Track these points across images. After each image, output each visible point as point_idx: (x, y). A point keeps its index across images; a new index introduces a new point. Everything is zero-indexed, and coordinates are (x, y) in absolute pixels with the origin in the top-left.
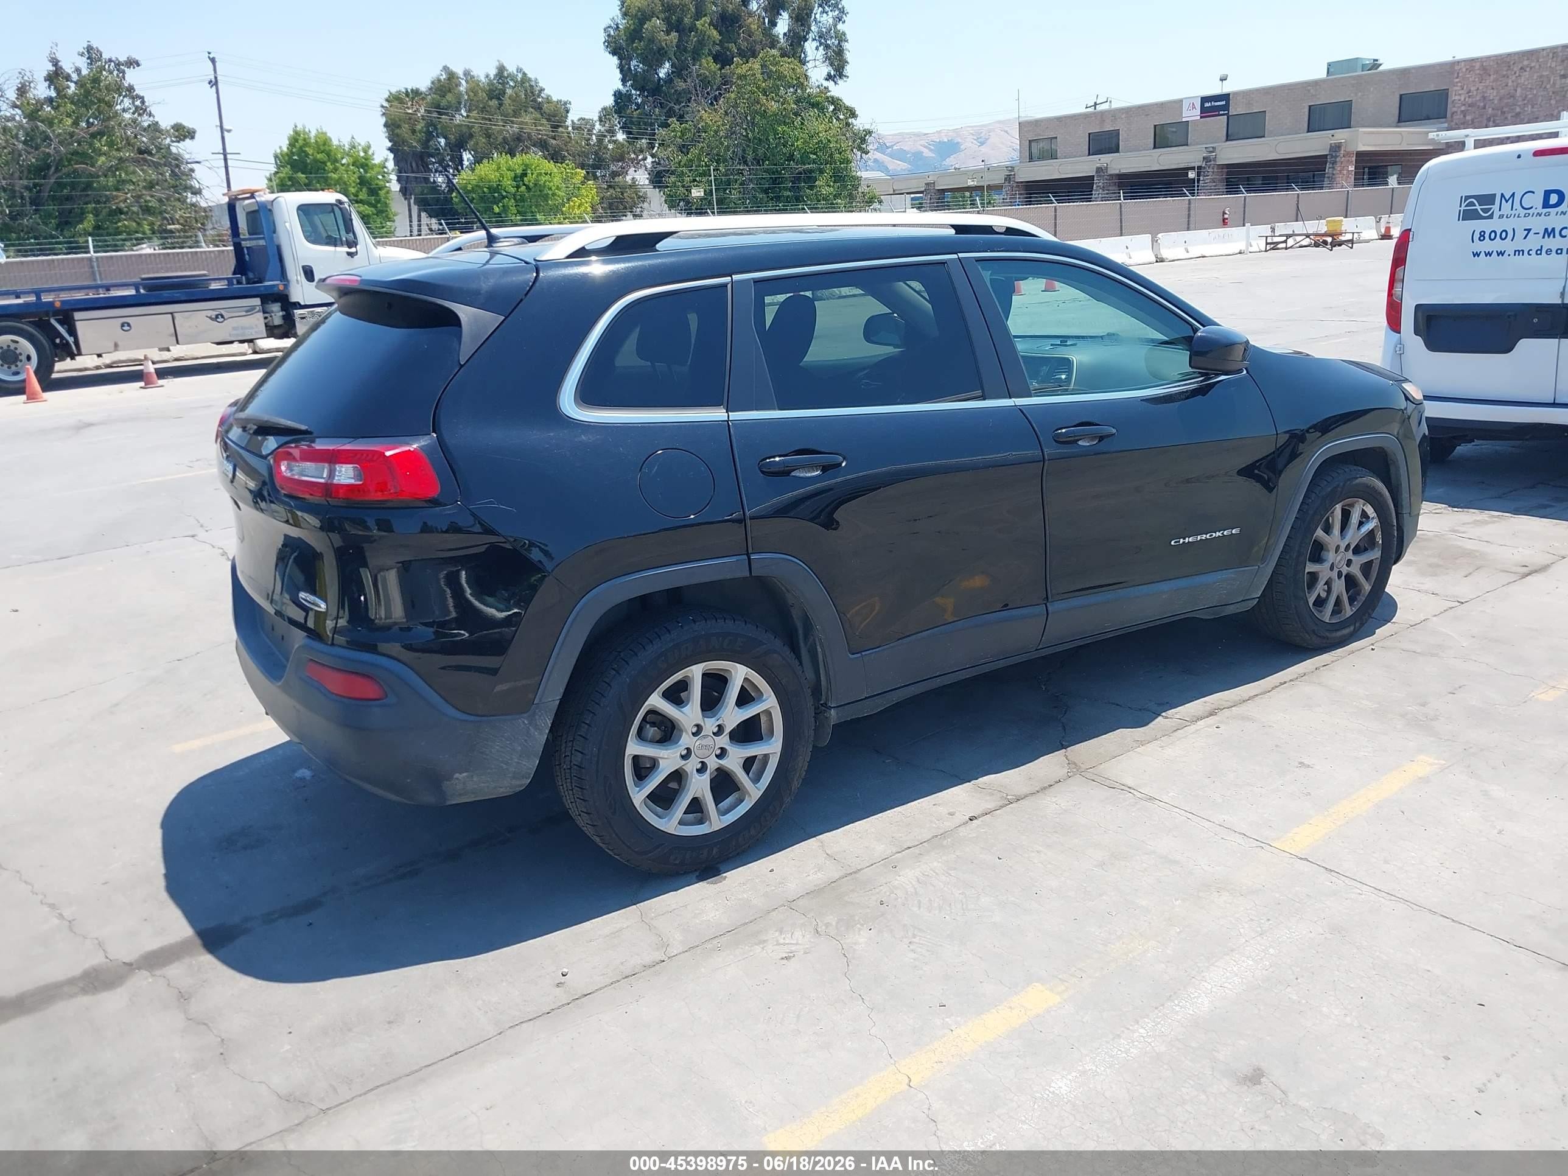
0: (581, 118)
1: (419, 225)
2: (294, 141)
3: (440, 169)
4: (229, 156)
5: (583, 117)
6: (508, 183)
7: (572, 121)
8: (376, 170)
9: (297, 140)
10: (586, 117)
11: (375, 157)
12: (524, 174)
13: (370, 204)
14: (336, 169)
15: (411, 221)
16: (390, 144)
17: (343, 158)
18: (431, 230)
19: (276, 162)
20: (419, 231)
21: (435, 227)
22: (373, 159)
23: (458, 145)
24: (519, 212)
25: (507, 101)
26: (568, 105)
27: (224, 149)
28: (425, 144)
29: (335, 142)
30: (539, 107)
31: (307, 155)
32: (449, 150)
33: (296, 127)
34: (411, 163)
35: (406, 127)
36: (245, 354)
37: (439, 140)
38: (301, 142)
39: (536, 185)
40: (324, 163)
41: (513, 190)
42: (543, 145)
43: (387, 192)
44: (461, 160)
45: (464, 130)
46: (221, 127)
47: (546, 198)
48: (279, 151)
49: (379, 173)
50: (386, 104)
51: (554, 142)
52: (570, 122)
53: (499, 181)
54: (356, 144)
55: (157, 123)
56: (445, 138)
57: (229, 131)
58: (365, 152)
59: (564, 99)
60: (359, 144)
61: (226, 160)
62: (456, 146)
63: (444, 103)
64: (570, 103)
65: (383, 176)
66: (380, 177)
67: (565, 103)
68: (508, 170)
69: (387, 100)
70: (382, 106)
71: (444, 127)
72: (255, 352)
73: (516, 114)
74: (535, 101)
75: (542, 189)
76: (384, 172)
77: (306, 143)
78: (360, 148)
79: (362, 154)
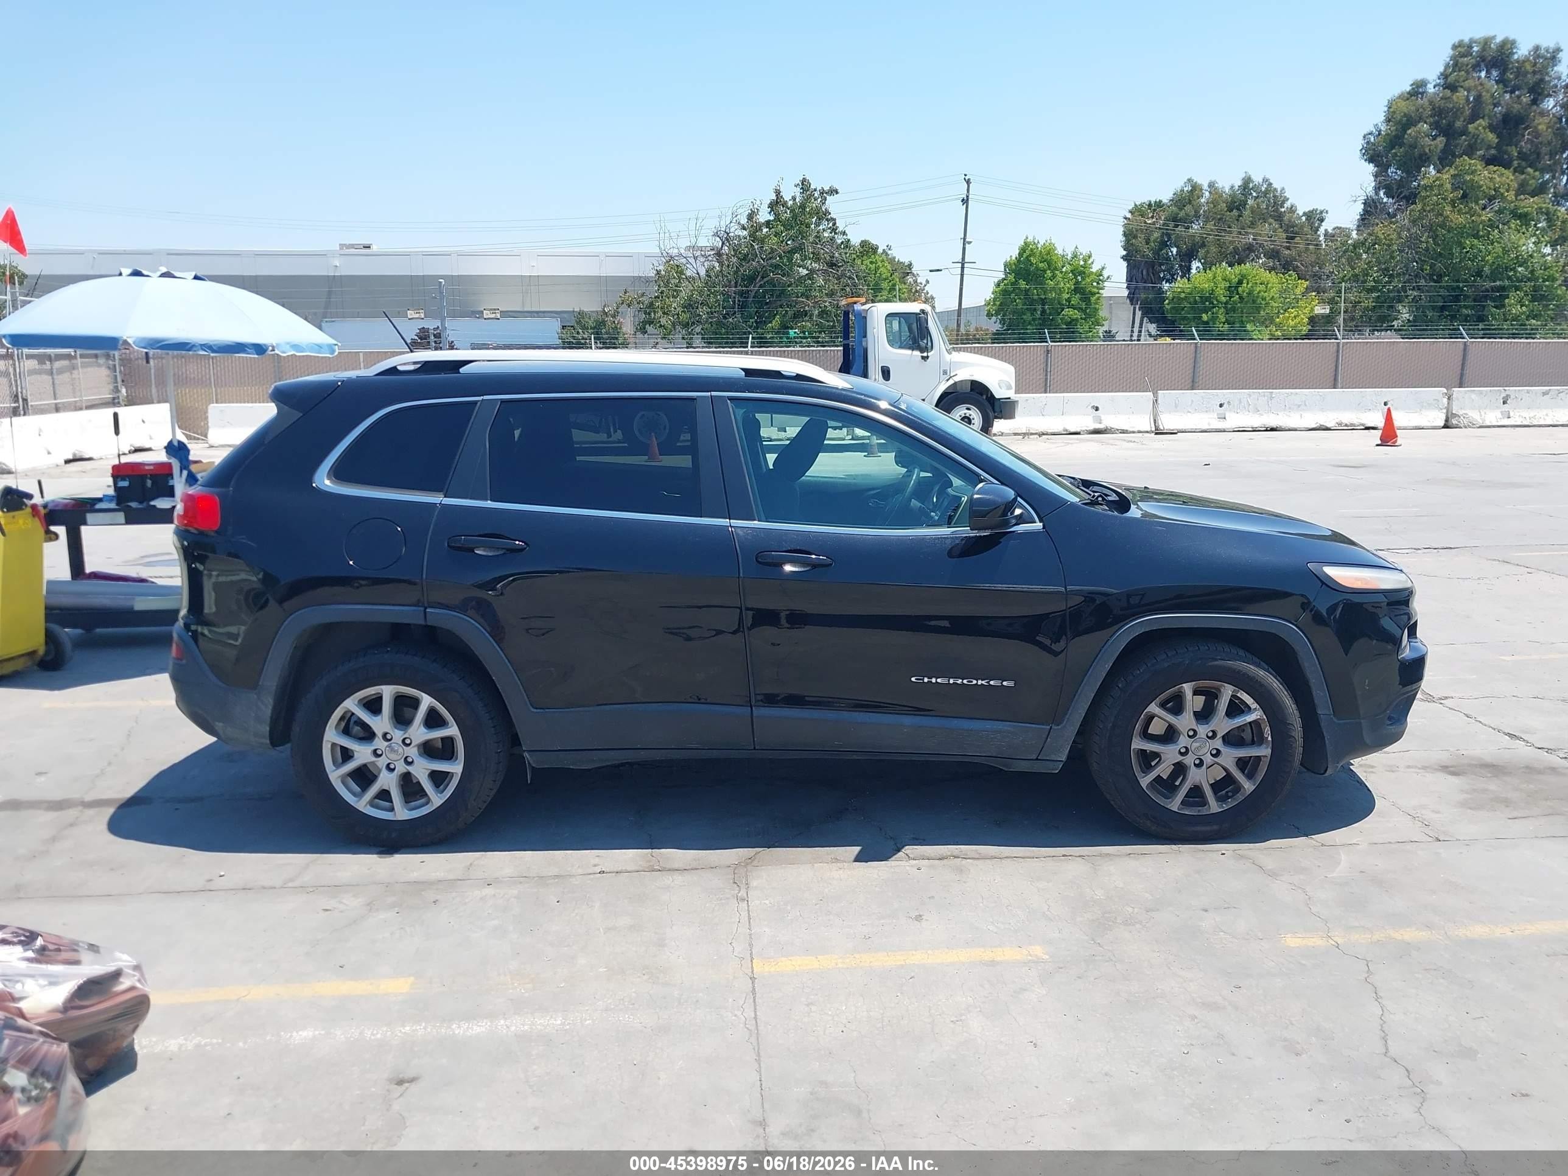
0: (1337, 227)
1: (1140, 332)
2: (1023, 250)
3: (1168, 277)
4: (966, 265)
5: (1339, 225)
6: (1221, 294)
7: (1326, 230)
8: (1093, 277)
9: (1026, 250)
10: (1343, 226)
11: (1093, 266)
12: (1240, 282)
13: (1080, 309)
14: (1054, 277)
15: (1133, 327)
16: (1125, 253)
17: (1063, 267)
18: (1150, 335)
19: (1005, 270)
20: (1139, 336)
21: (1154, 332)
22: (1091, 268)
23: (1188, 256)
24: (1227, 322)
25: (1247, 213)
26: (1324, 214)
27: (963, 258)
28: (1157, 253)
29: (1060, 251)
30: (1279, 217)
31: (1032, 264)
32: (1178, 260)
33: (1027, 238)
34: (1142, 271)
35: (1141, 237)
36: (844, 440)
37: (1172, 249)
38: (1028, 252)
39: (1249, 294)
40: (1045, 271)
41: (1224, 299)
42: (1273, 255)
43: (1098, 298)
44: (1189, 269)
45: (1197, 239)
46: (964, 239)
47: (1258, 309)
48: (1009, 259)
49: (1093, 281)
50: (1129, 215)
51: (1287, 252)
52: (1324, 232)
53: (1213, 290)
54: (1079, 254)
55: (849, 240)
56: (1177, 247)
57: (970, 243)
58: (1085, 261)
59: (1320, 208)
60: (1081, 254)
61: (963, 268)
62: (1186, 255)
63: (1182, 214)
64: (1327, 212)
65: (1098, 283)
66: (1095, 284)
67: (1321, 212)
68: (1224, 280)
69: (1130, 212)
70: (1126, 218)
71: (1178, 237)
72: (852, 439)
73: (1253, 225)
74: (1277, 210)
75: (1255, 299)
76: (1100, 280)
77: (1032, 254)
78: (1081, 257)
79: (1082, 263)
